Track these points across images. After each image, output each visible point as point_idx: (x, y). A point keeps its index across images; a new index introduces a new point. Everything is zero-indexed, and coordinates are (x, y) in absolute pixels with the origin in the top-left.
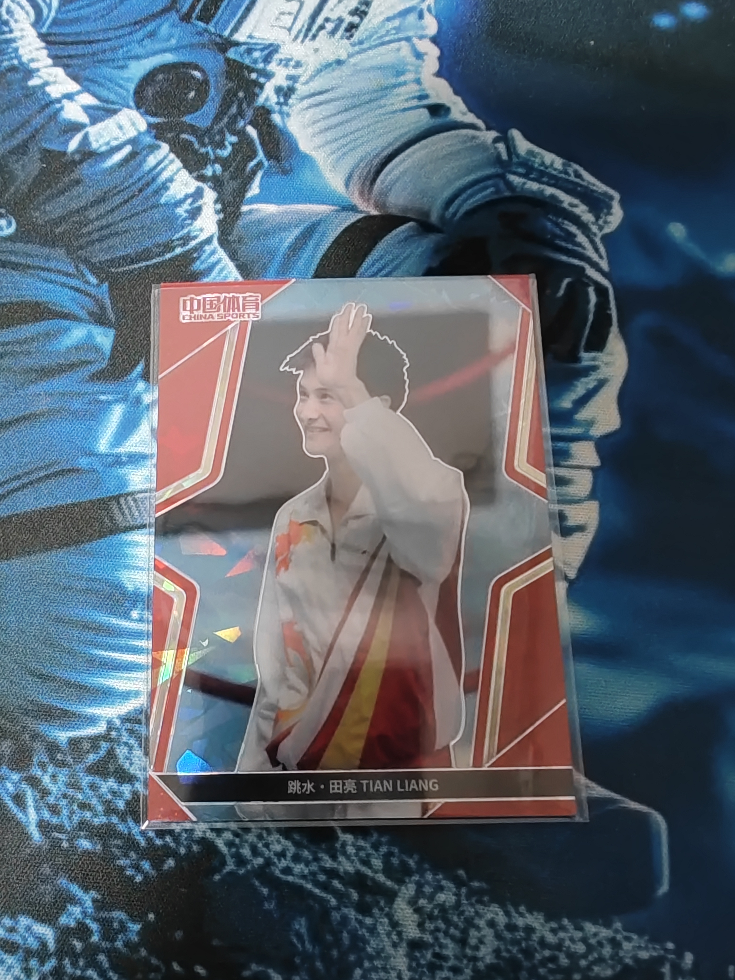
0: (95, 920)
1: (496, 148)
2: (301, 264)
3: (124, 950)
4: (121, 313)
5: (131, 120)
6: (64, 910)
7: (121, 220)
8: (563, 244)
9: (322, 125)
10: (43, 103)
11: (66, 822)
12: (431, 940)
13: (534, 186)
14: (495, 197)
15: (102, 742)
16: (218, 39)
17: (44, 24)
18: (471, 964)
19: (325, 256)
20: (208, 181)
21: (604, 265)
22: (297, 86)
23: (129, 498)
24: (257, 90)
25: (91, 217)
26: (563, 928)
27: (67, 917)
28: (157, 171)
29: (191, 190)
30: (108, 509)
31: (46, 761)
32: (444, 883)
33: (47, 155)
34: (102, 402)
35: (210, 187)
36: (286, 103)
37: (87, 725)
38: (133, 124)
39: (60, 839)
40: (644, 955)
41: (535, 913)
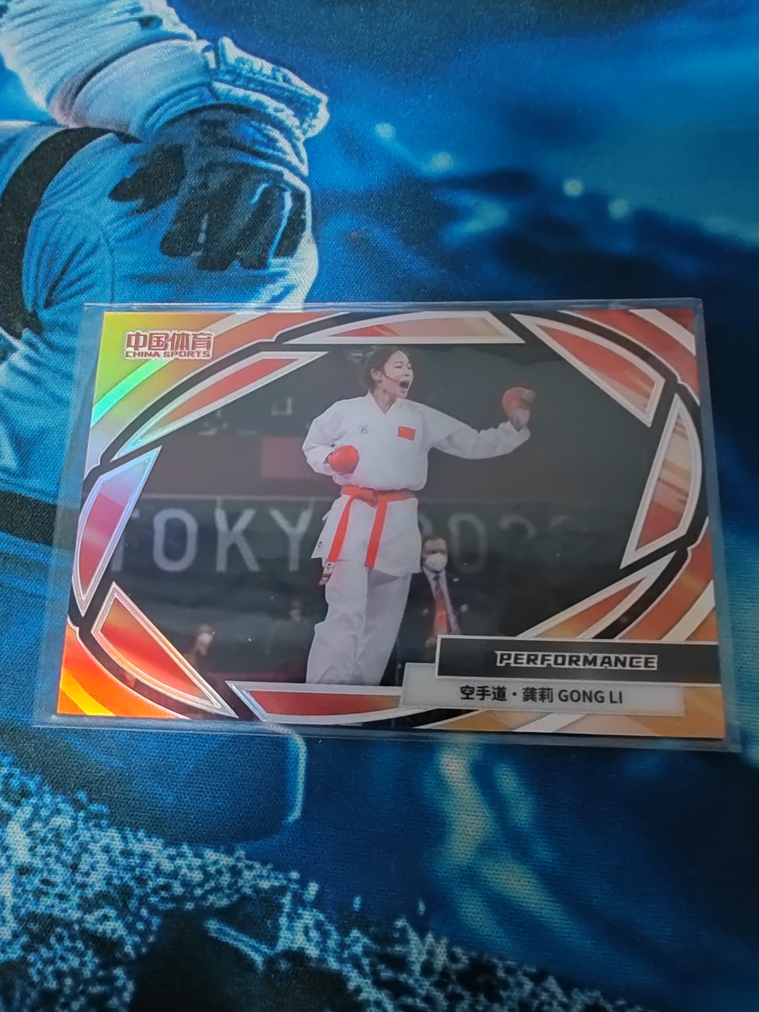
1: (204, 58)
8: (262, 149)
9: (30, 42)
12: (41, 866)
13: (240, 92)
18: (80, 890)
21: (304, 169)
22: (10, 5)
26: (182, 855)
32: (62, 806)
40: (265, 885)
41: (154, 839)
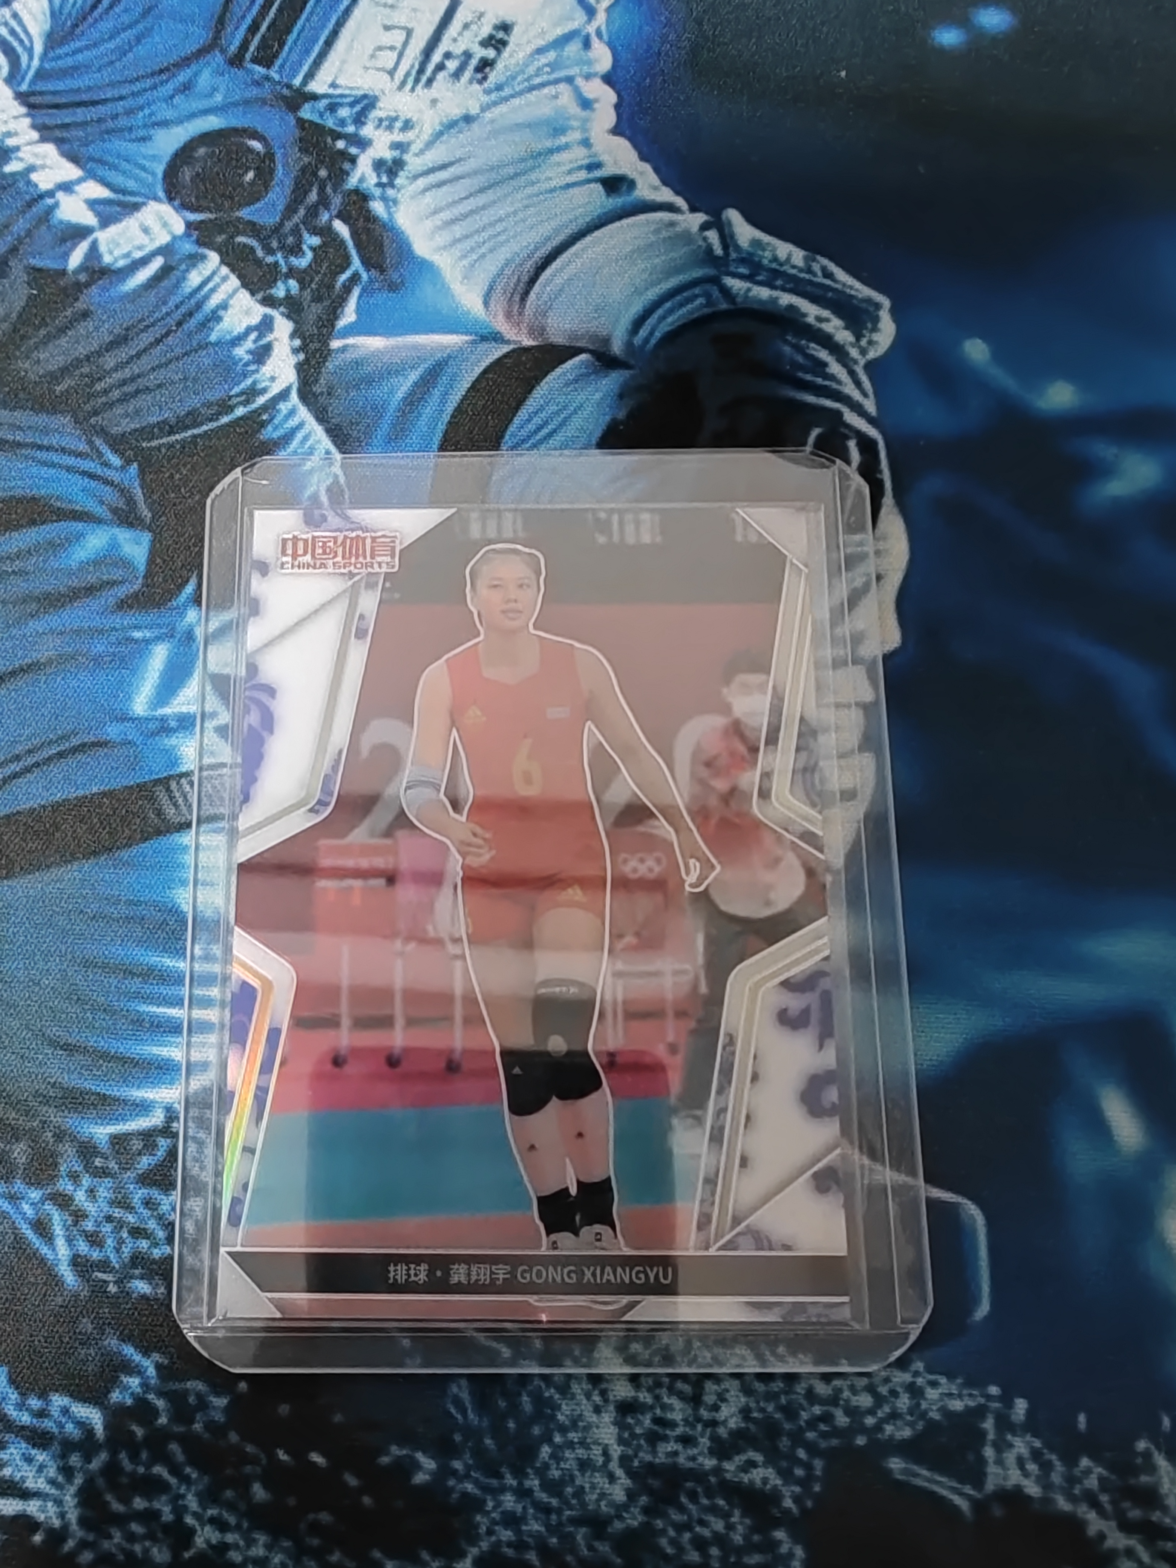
0: (160, 1394)
1: (705, 239)
2: (422, 423)
3: (206, 1435)
4: (158, 507)
5: (161, 218)
6: (115, 1383)
7: (153, 369)
8: (809, 377)
9: (446, 215)
10: (28, 197)
11: (112, 1256)
13: (764, 293)
14: (706, 311)
15: (160, 1139)
16: (285, 92)
17: (23, 79)
18: (709, 1430)
19: (459, 410)
20: (280, 305)
21: (870, 406)
22: (406, 157)
23: (183, 781)
24: (347, 166)
25: (107, 367)
27: (121, 1393)
28: (202, 293)
29: (255, 320)
30: (152, 799)
31: (79, 1169)
33: (37, 275)
34: (136, 641)
35: (283, 314)
36: (391, 185)
37: (137, 1115)
38: (165, 225)
39: (105, 1281)
40: (957, 1405)
